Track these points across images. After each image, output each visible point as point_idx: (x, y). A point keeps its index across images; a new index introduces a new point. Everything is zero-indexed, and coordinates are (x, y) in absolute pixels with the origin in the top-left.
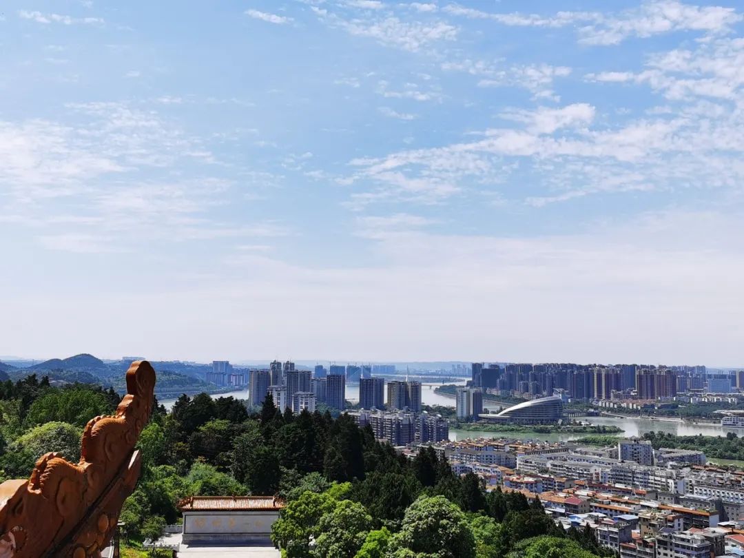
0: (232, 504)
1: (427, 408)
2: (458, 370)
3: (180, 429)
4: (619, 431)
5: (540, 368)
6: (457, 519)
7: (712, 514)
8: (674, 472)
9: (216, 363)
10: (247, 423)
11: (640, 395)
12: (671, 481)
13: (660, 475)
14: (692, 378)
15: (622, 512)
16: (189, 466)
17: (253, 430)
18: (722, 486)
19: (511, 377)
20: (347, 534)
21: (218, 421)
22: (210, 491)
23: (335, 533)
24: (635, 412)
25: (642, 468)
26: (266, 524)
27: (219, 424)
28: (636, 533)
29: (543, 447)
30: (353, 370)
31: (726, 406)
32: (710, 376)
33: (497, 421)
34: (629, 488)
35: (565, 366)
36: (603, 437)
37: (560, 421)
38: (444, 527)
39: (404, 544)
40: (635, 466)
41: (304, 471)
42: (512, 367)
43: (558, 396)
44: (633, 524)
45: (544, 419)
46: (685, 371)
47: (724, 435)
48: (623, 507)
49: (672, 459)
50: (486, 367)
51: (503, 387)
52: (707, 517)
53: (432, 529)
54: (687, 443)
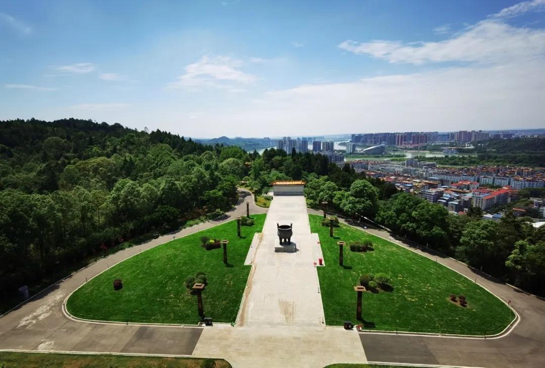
0: (288, 183)
1: (336, 150)
2: (346, 137)
3: (266, 160)
4: (405, 156)
5: (376, 135)
6: (370, 188)
7: (439, 184)
8: (426, 170)
9: (265, 138)
10: (288, 157)
11: (413, 143)
12: (424, 173)
13: (420, 171)
14: (434, 136)
15: (406, 184)
16: (270, 171)
17: (289, 160)
18: (442, 174)
19: (366, 138)
20: (330, 192)
21: (278, 157)
22: (279, 179)
23: (326, 192)
24: (411, 149)
25: (414, 168)
26: (301, 189)
27: (278, 158)
28: (412, 190)
29: (378, 162)
30: (310, 139)
31: (445, 146)
32: (440, 135)
33: (361, 154)
34: (409, 175)
35: (385, 134)
36: (400, 158)
37: (383, 153)
38: (366, 190)
39: (352, 195)
40: (411, 168)
41: (310, 172)
42: (366, 135)
43: (383, 145)
44: (411, 187)
45: (379, 153)
46: (430, 134)
47: (444, 156)
48: (407, 182)
49: (425, 165)
50: (356, 135)
51: (363, 142)
52: (437, 185)
53: (362, 191)
54: (430, 159)
